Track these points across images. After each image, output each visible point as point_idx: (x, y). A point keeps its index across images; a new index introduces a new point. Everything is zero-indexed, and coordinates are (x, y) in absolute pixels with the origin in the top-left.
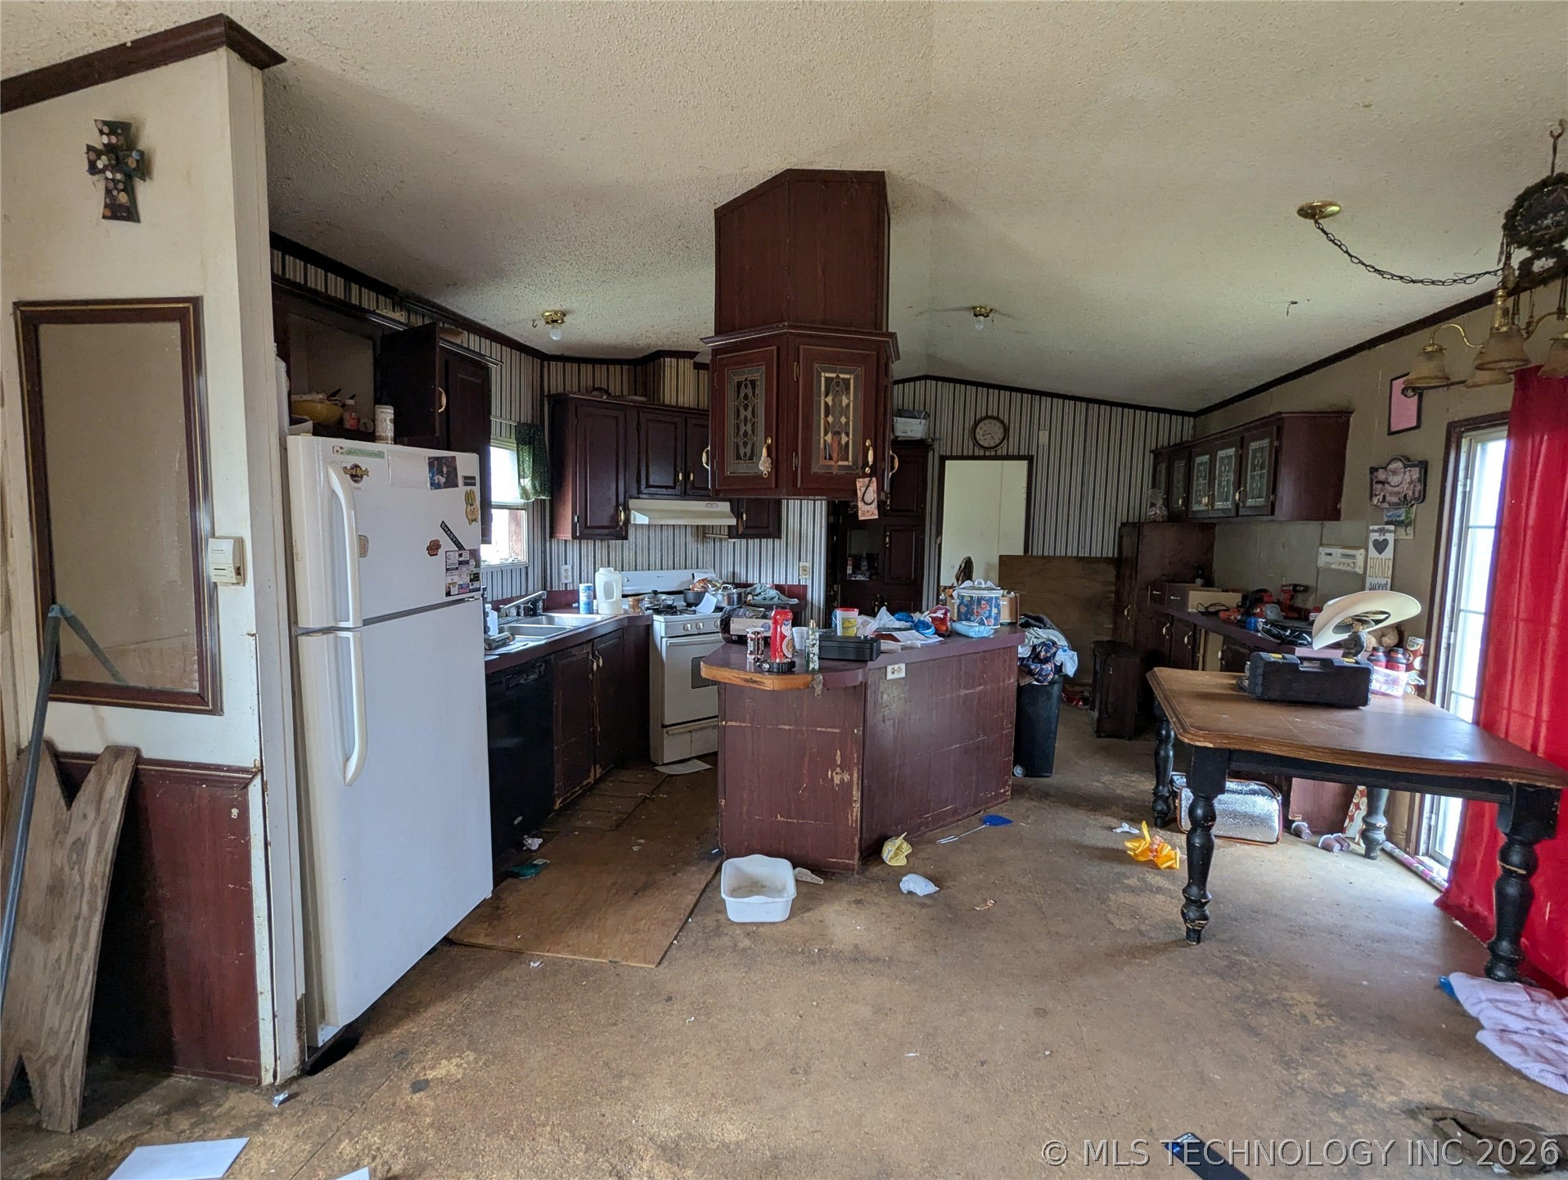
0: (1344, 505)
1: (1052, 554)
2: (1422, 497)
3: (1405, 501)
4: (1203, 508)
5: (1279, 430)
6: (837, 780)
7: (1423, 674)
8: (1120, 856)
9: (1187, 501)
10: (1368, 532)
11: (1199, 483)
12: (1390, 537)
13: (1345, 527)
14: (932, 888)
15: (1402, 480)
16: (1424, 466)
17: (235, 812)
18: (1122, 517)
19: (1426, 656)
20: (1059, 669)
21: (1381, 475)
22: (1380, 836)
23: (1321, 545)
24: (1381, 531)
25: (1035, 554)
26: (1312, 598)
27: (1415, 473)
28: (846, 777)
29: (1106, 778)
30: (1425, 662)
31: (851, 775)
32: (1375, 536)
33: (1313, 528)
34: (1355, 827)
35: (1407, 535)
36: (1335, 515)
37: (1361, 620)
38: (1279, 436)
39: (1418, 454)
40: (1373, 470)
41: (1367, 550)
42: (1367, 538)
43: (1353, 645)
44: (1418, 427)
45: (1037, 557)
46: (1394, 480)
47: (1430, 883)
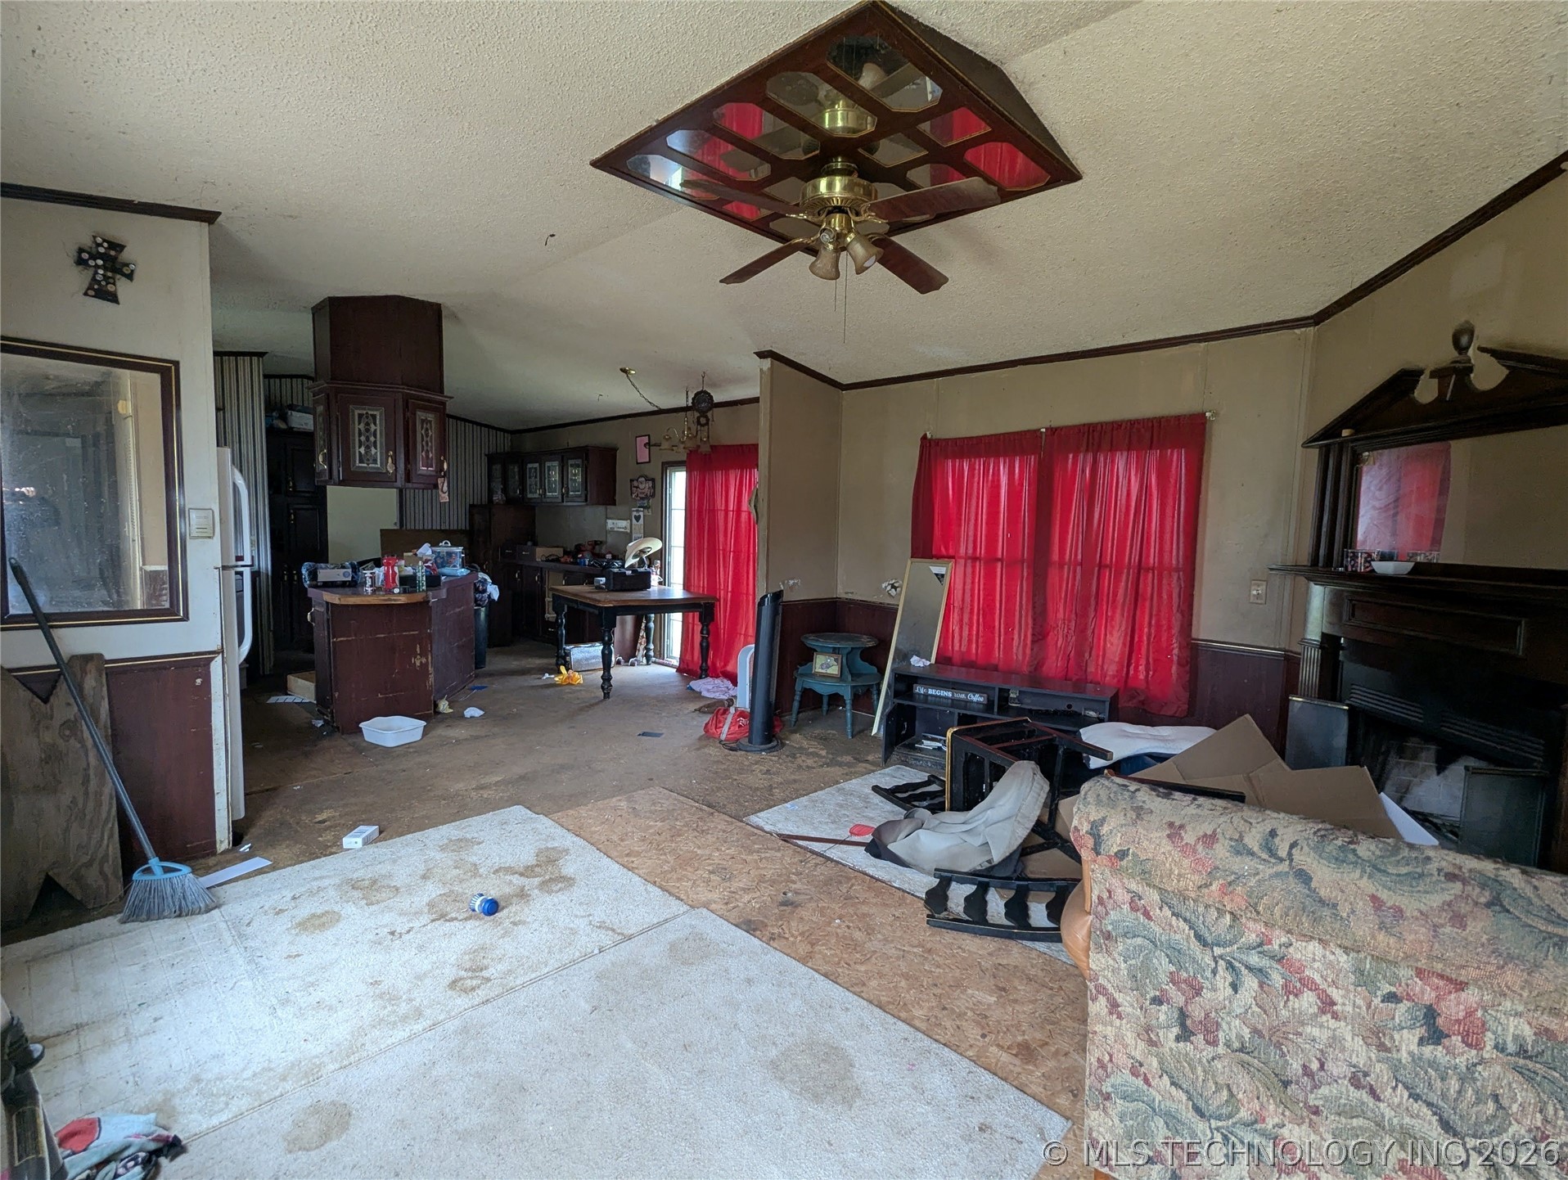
0: (617, 498)
1: (421, 528)
2: (653, 495)
3: (647, 497)
4: (536, 496)
5: (587, 455)
6: (418, 664)
7: (661, 575)
8: (555, 685)
9: (523, 491)
10: (631, 512)
11: (531, 481)
12: (641, 514)
13: (619, 509)
14: (482, 713)
15: (645, 487)
16: (653, 480)
17: (199, 681)
18: (470, 501)
19: (661, 568)
20: (489, 596)
21: (635, 483)
22: (652, 653)
23: (607, 518)
24: (637, 511)
25: (408, 528)
26: (604, 548)
27: (650, 483)
28: (424, 660)
29: (515, 663)
30: (661, 571)
31: (427, 659)
32: (635, 513)
33: (601, 509)
34: (641, 652)
35: (649, 513)
36: (614, 504)
37: (643, 551)
38: (587, 459)
39: (651, 476)
40: (632, 481)
41: (631, 521)
42: (631, 515)
43: (641, 563)
44: (649, 462)
45: (411, 530)
46: (641, 486)
47: (672, 666)
